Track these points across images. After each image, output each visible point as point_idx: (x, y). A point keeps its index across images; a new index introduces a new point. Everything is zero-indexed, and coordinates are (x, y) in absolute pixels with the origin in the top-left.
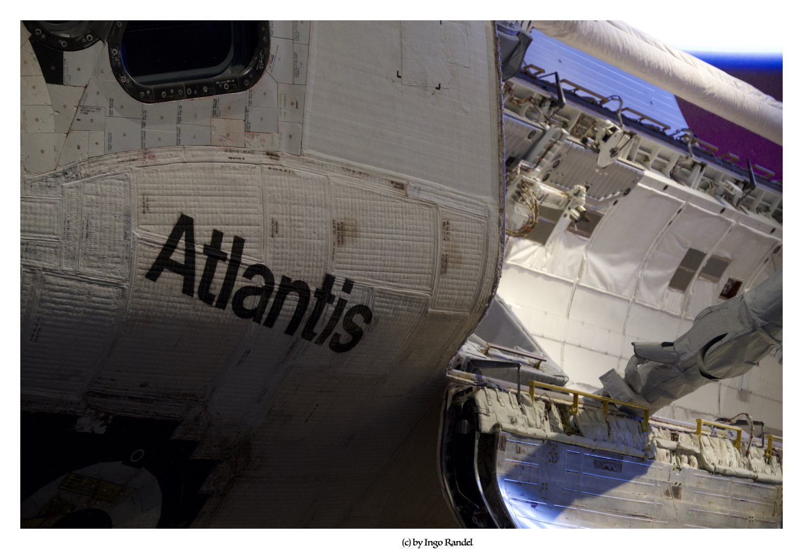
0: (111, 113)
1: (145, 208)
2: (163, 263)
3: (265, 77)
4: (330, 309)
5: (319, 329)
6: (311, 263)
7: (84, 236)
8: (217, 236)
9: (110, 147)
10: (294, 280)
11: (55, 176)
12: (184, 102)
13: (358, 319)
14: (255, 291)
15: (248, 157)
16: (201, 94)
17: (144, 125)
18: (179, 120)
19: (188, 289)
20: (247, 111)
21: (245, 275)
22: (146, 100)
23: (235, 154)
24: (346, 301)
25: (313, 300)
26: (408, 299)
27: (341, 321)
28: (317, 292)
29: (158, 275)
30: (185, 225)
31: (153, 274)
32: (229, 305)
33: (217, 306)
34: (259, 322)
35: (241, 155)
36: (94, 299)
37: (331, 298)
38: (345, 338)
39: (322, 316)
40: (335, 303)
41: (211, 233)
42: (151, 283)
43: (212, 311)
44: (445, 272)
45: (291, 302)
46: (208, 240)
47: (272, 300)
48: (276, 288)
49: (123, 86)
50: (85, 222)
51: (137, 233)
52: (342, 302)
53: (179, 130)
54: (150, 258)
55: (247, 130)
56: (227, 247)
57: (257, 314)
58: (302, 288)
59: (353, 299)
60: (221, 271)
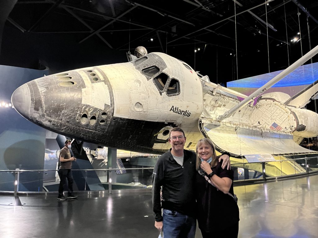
0: (166, 98)
2: (171, 110)
3: (180, 94)
4: (187, 113)
5: (186, 115)
6: (185, 109)
7: (164, 108)
8: (176, 107)
11: (161, 103)
13: (189, 114)
15: (179, 101)
16: (174, 96)
17: (169, 98)
18: (172, 98)
19: (173, 112)
20: (178, 97)
21: (179, 110)
25: (185, 113)
26: (194, 112)
36: (165, 113)
43: (176, 114)
47: (181, 112)
49: (167, 95)
51: (169, 107)
57: (180, 114)
58: (184, 111)
59: (189, 112)
60: (176, 110)
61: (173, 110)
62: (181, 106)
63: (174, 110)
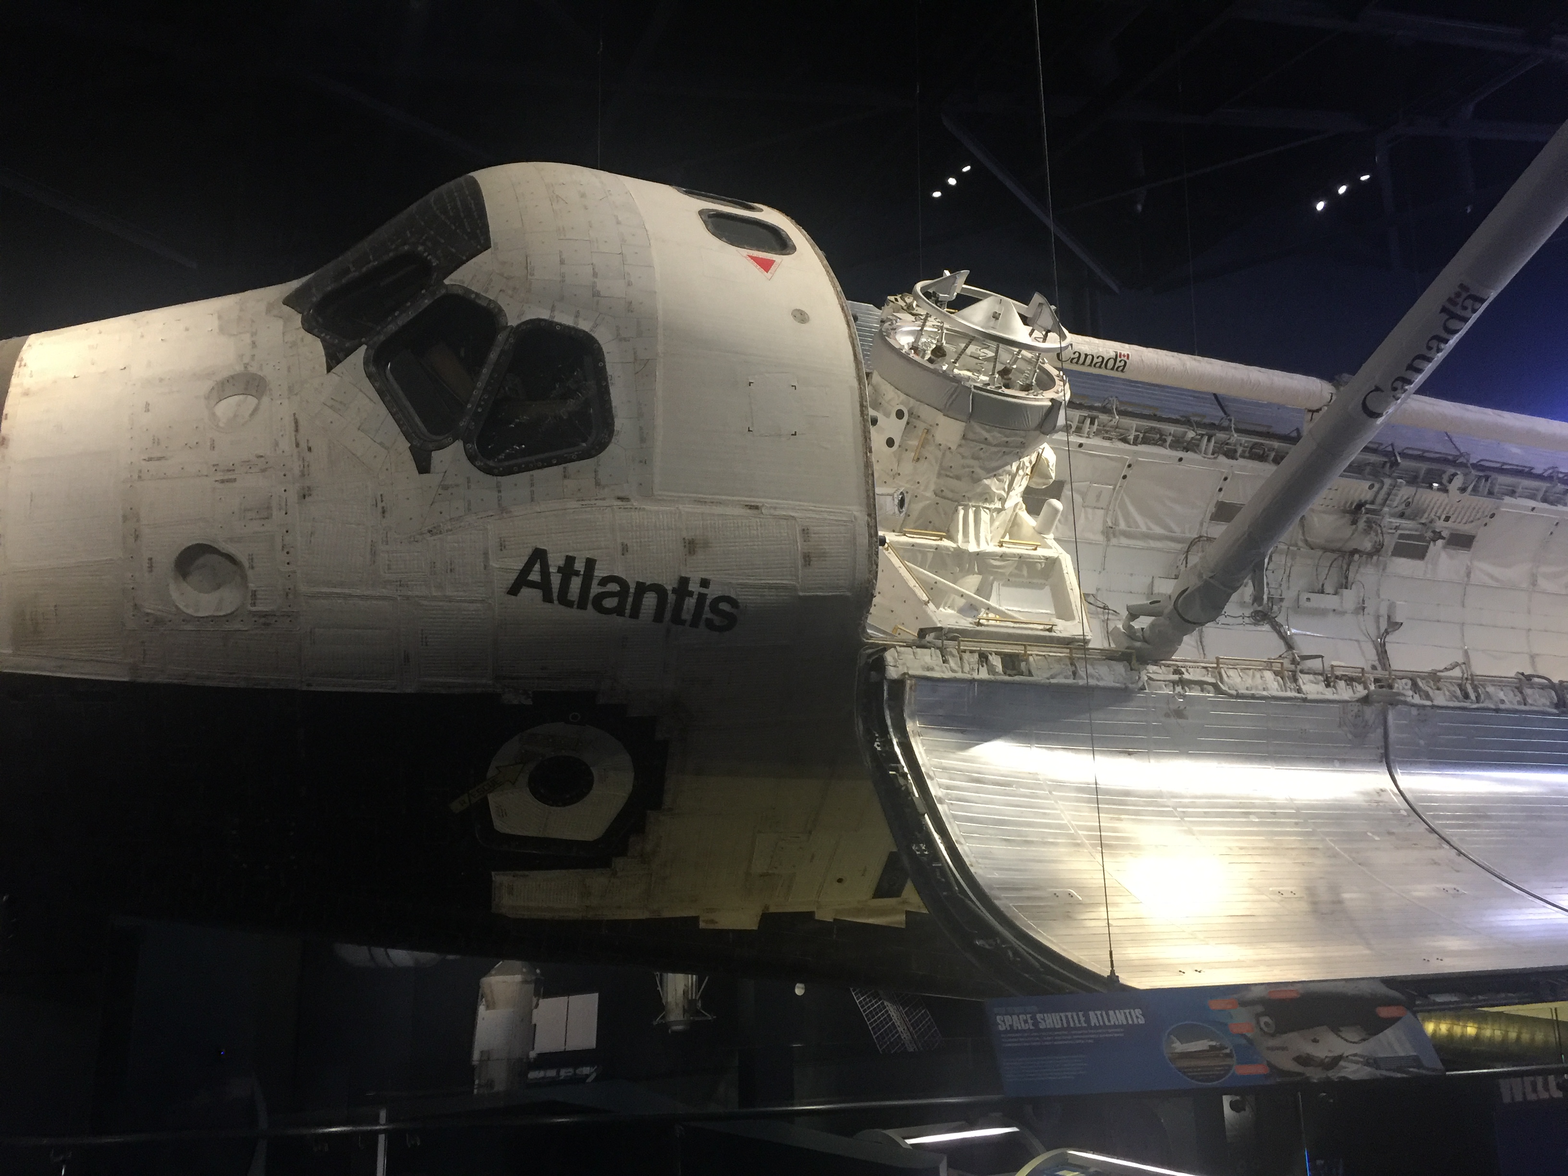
0: (469, 487)
1: (502, 546)
2: (521, 582)
3: (611, 447)
4: (690, 603)
5: (686, 616)
6: (664, 571)
7: (449, 571)
8: (570, 560)
9: (469, 510)
10: (648, 583)
11: (422, 534)
12: (535, 473)
13: (724, 606)
14: (611, 594)
15: (599, 503)
16: (551, 465)
17: (500, 491)
18: (532, 485)
19: (547, 598)
20: (596, 471)
21: (599, 584)
22: (502, 474)
23: (583, 503)
24: (706, 595)
25: (671, 597)
26: (776, 587)
27: (707, 608)
28: (674, 591)
29: (519, 591)
30: (539, 555)
31: (514, 590)
32: (590, 606)
33: (578, 608)
34: (624, 616)
35: (593, 502)
36: (463, 612)
37: (691, 594)
38: (717, 621)
39: (685, 607)
40: (695, 596)
42: (513, 597)
43: (574, 612)
44: (809, 565)
45: (650, 600)
46: (561, 563)
47: (630, 600)
48: (632, 590)
49: (479, 468)
50: (449, 562)
51: (494, 564)
52: (702, 597)
53: (532, 492)
54: (508, 580)
55: (598, 484)
56: (579, 566)
57: (619, 611)
58: (658, 589)
59: (713, 592)
60: (576, 583)
61: (544, 585)
62: (625, 549)
63: (556, 580)
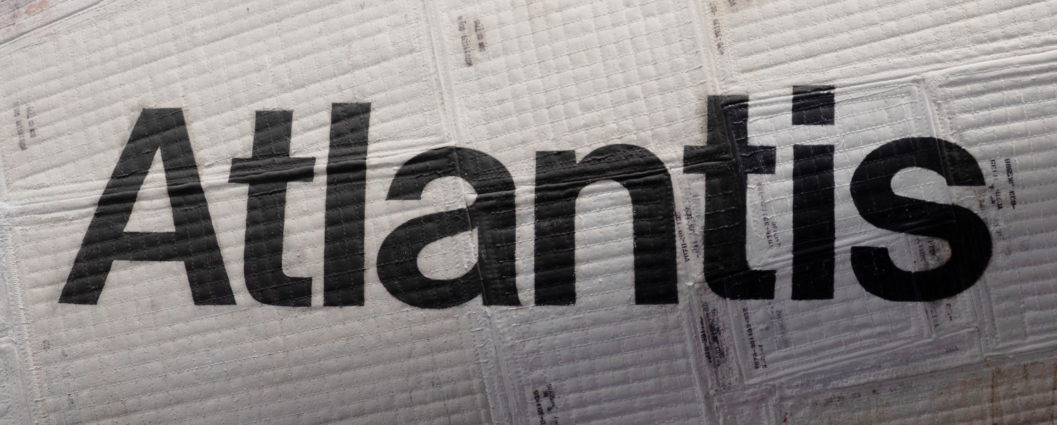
1: (26, 134)
2: (104, 249)
4: (772, 186)
6: (637, 89)
10: (582, 152)
13: (917, 183)
14: (448, 224)
21: (394, 194)
25: (687, 184)
27: (844, 208)
28: (692, 160)
29: (101, 283)
30: (156, 134)
31: (82, 287)
32: (373, 286)
33: (329, 302)
34: (511, 301)
39: (752, 217)
40: (785, 165)
41: (249, 125)
42: (85, 310)
43: (318, 321)
45: (603, 213)
47: (525, 231)
48: (525, 193)
51: (7, 203)
54: (60, 250)
56: (310, 141)
60: (306, 209)
61: (189, 238)
62: (473, 40)
63: (230, 213)
